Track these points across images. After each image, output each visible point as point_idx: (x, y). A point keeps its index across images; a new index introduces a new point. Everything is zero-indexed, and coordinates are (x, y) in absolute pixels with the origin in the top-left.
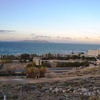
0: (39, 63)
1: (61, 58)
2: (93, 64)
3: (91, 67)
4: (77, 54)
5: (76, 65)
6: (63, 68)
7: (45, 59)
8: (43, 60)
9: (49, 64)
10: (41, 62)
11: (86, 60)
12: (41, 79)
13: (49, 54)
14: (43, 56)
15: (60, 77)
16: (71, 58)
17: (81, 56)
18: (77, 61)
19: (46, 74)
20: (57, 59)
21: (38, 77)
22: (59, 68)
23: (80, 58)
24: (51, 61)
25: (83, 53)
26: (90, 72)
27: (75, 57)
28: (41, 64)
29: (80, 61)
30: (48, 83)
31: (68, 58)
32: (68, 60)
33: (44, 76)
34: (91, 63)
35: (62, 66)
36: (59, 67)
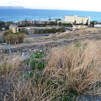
0: (16, 31)
2: (69, 29)
3: (67, 32)
4: (54, 21)
5: (53, 31)
6: (40, 35)
7: (21, 26)
8: (20, 28)
9: (26, 31)
10: (18, 29)
11: (63, 26)
12: (20, 44)
13: (26, 21)
14: (19, 23)
15: (37, 42)
16: (48, 25)
17: (58, 22)
18: (54, 27)
19: (25, 40)
20: (34, 26)
21: (17, 43)
22: (36, 35)
23: (57, 24)
24: (28, 28)
25: (60, 20)
26: (64, 37)
27: (52, 24)
28: (18, 31)
29: (57, 27)
30: (27, 47)
31: (45, 24)
32: (45, 26)
33: (22, 42)
34: (67, 29)
35: (40, 33)
36: (37, 33)
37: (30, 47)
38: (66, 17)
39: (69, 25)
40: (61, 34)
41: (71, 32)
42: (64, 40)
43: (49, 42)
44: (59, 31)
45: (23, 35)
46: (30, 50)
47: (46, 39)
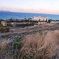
0: (5, 25)
1: (18, 22)
2: (36, 24)
3: (35, 26)
4: (28, 19)
5: (27, 25)
6: (20, 27)
8: (7, 23)
9: (11, 25)
10: (6, 24)
11: (33, 22)
12: (7, 33)
13: (11, 19)
14: (7, 20)
16: (24, 21)
17: (30, 20)
18: (27, 23)
19: (10, 30)
20: (16, 22)
21: (5, 32)
23: (29, 21)
24: (13, 23)
25: (31, 19)
26: (33, 29)
27: (26, 21)
28: (6, 25)
29: (29, 23)
30: (11, 34)
31: (22, 21)
33: (9, 32)
34: (35, 24)
35: (19, 26)
36: (17, 26)
37: (13, 35)
38: (34, 17)
39: (36, 22)
40: (32, 27)
41: (38, 26)
42: (33, 30)
43: (24, 32)
44: (30, 25)
45: (9, 27)
46: (13, 36)
47: (23, 30)
